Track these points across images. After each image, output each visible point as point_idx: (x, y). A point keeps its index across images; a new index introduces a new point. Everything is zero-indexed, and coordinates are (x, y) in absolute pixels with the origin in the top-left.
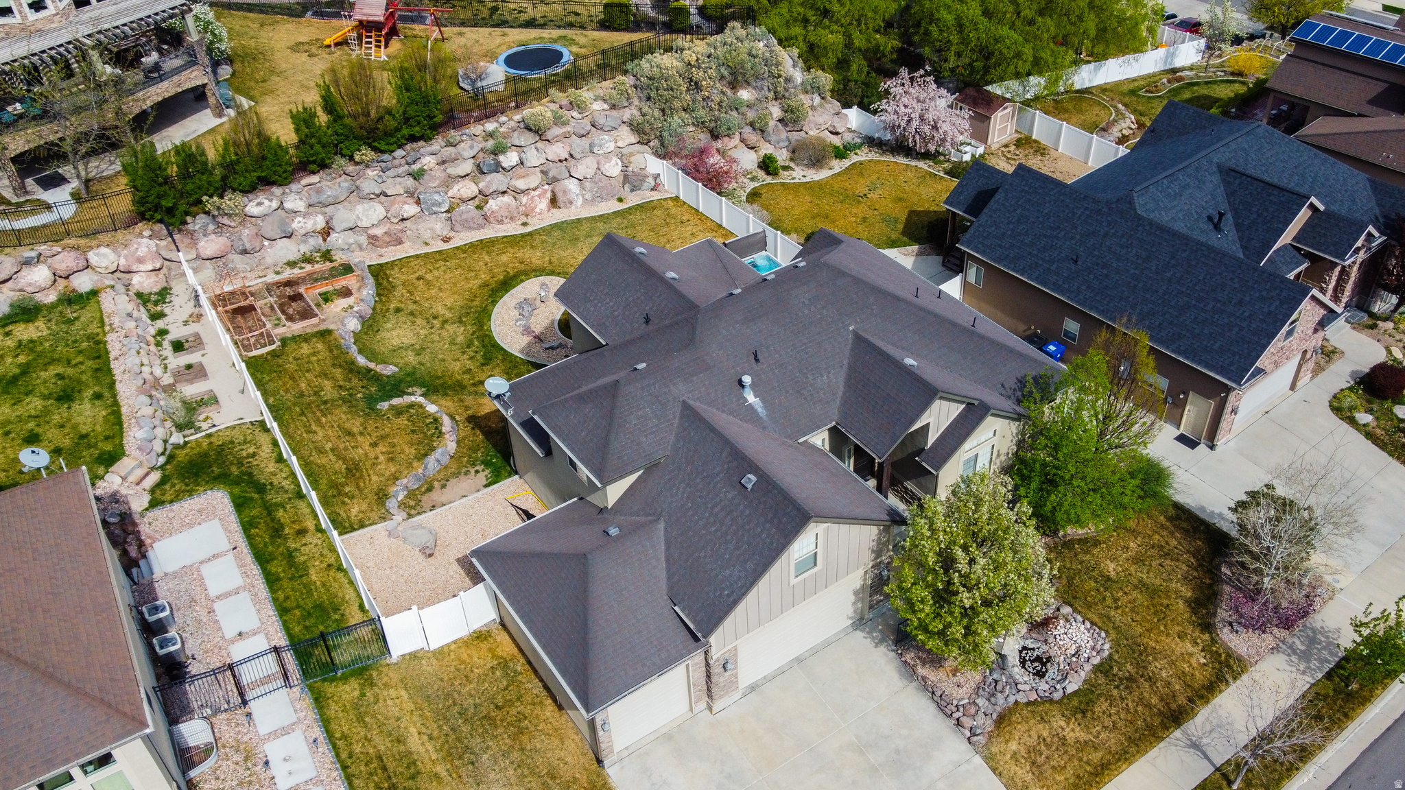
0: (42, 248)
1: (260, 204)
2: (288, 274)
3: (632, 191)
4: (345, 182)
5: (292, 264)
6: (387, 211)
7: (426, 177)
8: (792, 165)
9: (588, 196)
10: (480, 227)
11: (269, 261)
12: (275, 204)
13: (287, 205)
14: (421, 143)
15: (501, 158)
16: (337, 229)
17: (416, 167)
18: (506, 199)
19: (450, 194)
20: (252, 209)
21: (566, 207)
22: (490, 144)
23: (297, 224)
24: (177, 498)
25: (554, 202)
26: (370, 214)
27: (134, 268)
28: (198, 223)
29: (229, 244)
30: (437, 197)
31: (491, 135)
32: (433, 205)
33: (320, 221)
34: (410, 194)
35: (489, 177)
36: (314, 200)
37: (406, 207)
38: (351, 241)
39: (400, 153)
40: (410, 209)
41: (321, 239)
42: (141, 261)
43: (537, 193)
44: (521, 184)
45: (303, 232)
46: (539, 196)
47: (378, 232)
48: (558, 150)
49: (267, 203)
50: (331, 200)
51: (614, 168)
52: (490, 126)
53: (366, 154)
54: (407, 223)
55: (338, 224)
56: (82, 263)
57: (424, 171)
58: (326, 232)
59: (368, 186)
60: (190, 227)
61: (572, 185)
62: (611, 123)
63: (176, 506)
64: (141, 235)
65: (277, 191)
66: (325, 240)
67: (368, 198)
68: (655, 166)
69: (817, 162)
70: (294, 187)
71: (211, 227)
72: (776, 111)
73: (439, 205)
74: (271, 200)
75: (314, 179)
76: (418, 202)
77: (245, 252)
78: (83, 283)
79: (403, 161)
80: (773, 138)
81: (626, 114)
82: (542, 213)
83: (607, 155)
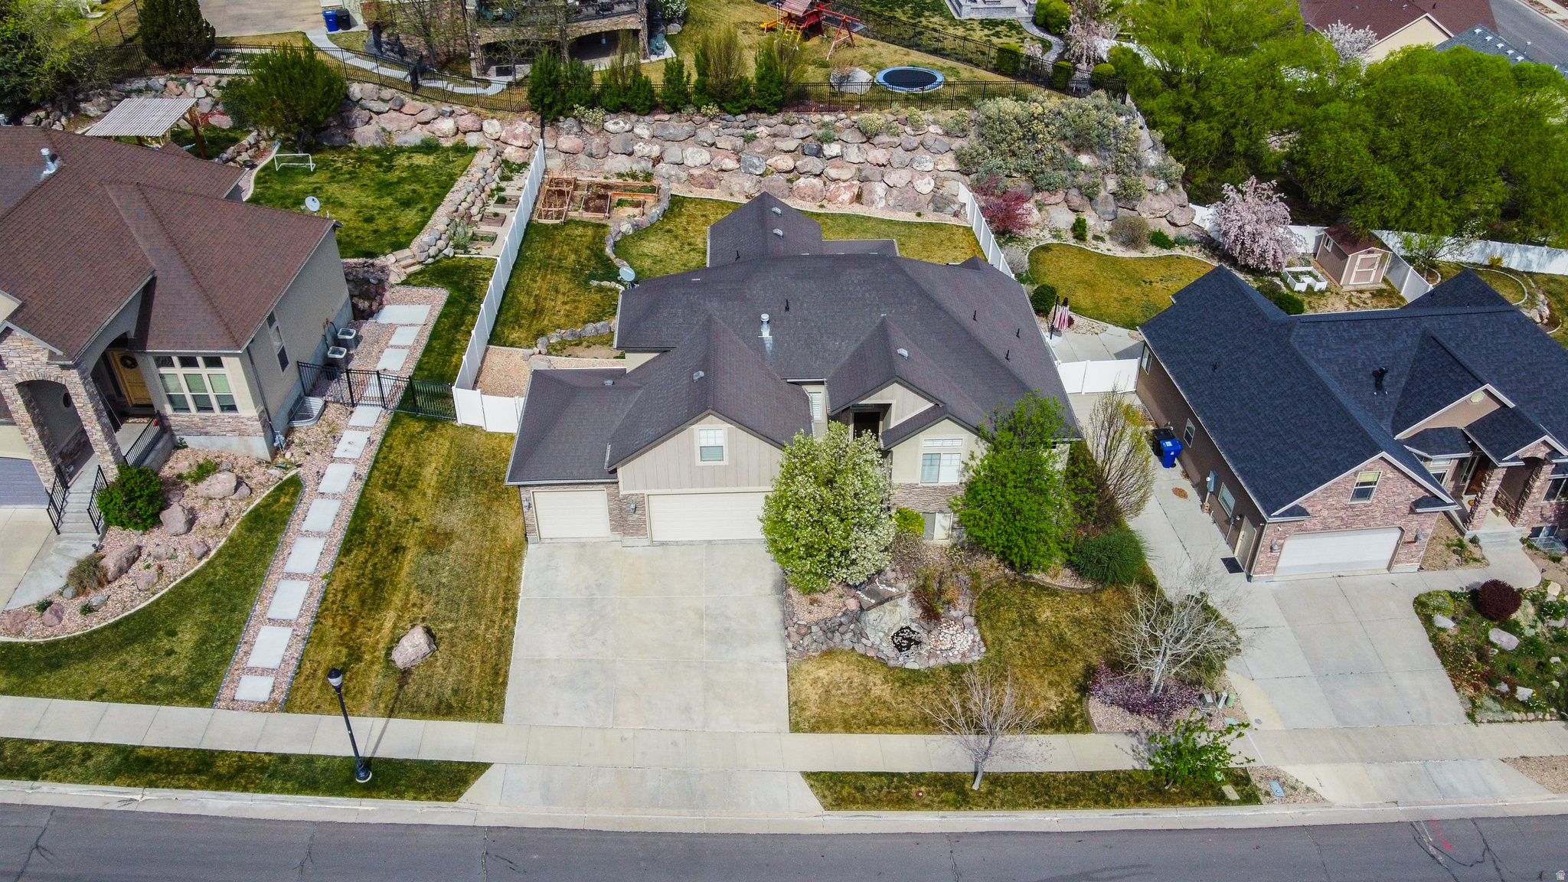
0: (456, 108)
1: (616, 123)
2: (614, 180)
3: (935, 211)
4: (687, 127)
5: (620, 175)
6: (712, 159)
7: (755, 142)
8: (1107, 238)
9: (891, 202)
12: (627, 127)
15: (825, 146)
16: (666, 160)
17: (750, 132)
18: (816, 181)
19: (768, 162)
20: (610, 126)
21: (867, 205)
22: (819, 133)
23: (639, 148)
24: (420, 285)
25: (858, 198)
26: (696, 157)
27: (509, 141)
28: (567, 123)
29: (582, 145)
30: (756, 161)
31: (824, 125)
32: (751, 166)
33: (655, 150)
34: (736, 152)
35: (807, 159)
36: (658, 133)
37: (727, 160)
38: (673, 173)
39: (743, 117)
40: (730, 163)
41: (651, 164)
42: (515, 137)
43: (844, 184)
44: (833, 173)
45: (640, 154)
46: (845, 188)
49: (622, 124)
50: (671, 137)
53: (713, 109)
54: (725, 175)
56: (477, 126)
57: (755, 137)
59: (704, 135)
60: (560, 124)
61: (879, 189)
63: (415, 289)
64: (525, 120)
65: (633, 117)
66: (654, 166)
67: (702, 144)
70: (647, 118)
71: (575, 129)
74: (626, 123)
75: (666, 117)
76: (739, 161)
77: (591, 155)
78: (472, 140)
79: (741, 125)
80: (1100, 208)
81: (957, 144)
82: (842, 203)
83: (923, 173)
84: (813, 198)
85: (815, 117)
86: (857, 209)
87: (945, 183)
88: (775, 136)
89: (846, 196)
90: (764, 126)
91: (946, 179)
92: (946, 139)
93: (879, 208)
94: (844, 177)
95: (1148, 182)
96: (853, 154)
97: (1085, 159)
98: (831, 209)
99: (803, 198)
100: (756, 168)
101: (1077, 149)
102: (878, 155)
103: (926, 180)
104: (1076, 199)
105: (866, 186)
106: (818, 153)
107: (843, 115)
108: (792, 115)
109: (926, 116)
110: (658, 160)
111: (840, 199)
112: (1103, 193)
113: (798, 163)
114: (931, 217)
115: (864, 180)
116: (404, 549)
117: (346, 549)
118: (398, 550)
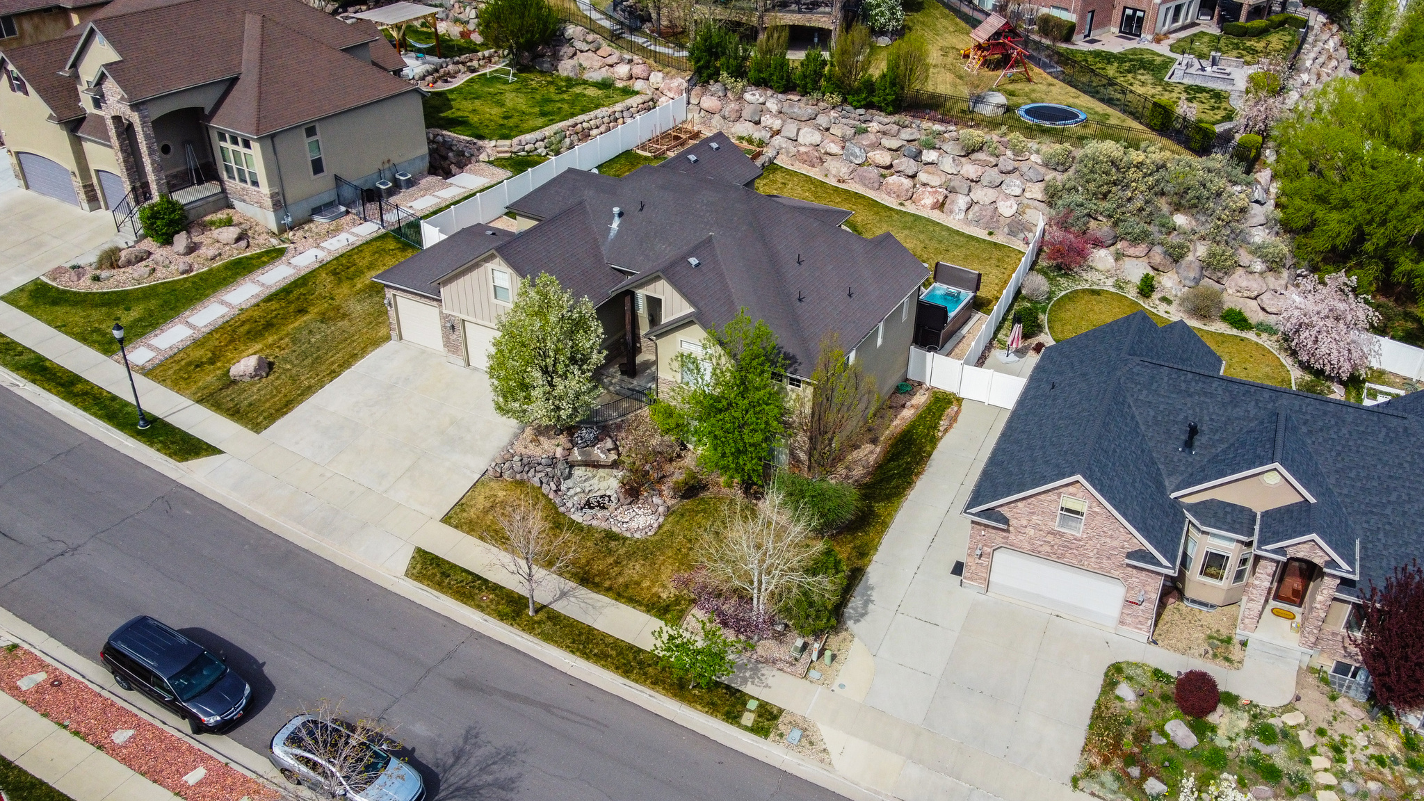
0: (635, 57)
1: (754, 95)
3: (1007, 233)
4: (810, 110)
5: (740, 138)
6: (821, 142)
7: (864, 135)
8: (1175, 301)
9: (969, 217)
10: (872, 188)
11: (733, 130)
12: (761, 100)
13: (768, 104)
14: (881, 113)
15: (926, 152)
16: (783, 135)
17: (864, 125)
18: (906, 181)
19: (870, 155)
20: (748, 96)
21: (947, 213)
22: (927, 139)
23: (767, 120)
24: (498, 166)
25: (941, 206)
26: (809, 136)
27: (665, 92)
28: (715, 87)
29: (720, 107)
30: (857, 150)
31: (933, 134)
32: (852, 154)
33: (777, 124)
34: (844, 139)
35: (904, 159)
36: (785, 110)
37: (832, 145)
38: (784, 146)
39: (862, 111)
40: (834, 148)
41: (769, 135)
43: (933, 191)
44: (925, 178)
45: (764, 125)
46: (933, 194)
47: (802, 150)
49: (758, 96)
50: (794, 116)
51: (1007, 209)
52: (939, 128)
53: (837, 99)
54: (829, 158)
55: (786, 132)
56: (645, 75)
57: (867, 131)
58: (775, 133)
59: (822, 120)
60: (708, 86)
62: (1033, 175)
63: (492, 168)
64: (682, 78)
65: (769, 92)
66: (772, 137)
67: (818, 128)
70: (780, 96)
71: (720, 94)
72: (1203, 251)
74: (761, 96)
75: (796, 98)
76: (843, 148)
77: (724, 118)
78: (638, 85)
79: (858, 118)
81: (1050, 175)
82: (924, 206)
83: (1008, 196)
84: (898, 196)
85: (926, 125)
86: (936, 216)
87: (1027, 211)
88: (884, 133)
89: (928, 200)
90: (878, 122)
91: (1028, 206)
92: (1043, 170)
93: (955, 219)
94: (933, 184)
95: (1244, 257)
96: (948, 165)
97: (1180, 220)
98: (910, 208)
99: (889, 194)
100: (856, 157)
101: (1178, 208)
102: (970, 170)
103: (1008, 203)
104: (1158, 255)
105: (951, 196)
106: (917, 156)
107: (952, 128)
108: (906, 119)
109: (1033, 144)
110: (778, 132)
111: (922, 202)
112: (1190, 257)
113: (896, 161)
114: (1000, 238)
115: (953, 190)
116: (307, 312)
117: (269, 299)
118: (302, 311)
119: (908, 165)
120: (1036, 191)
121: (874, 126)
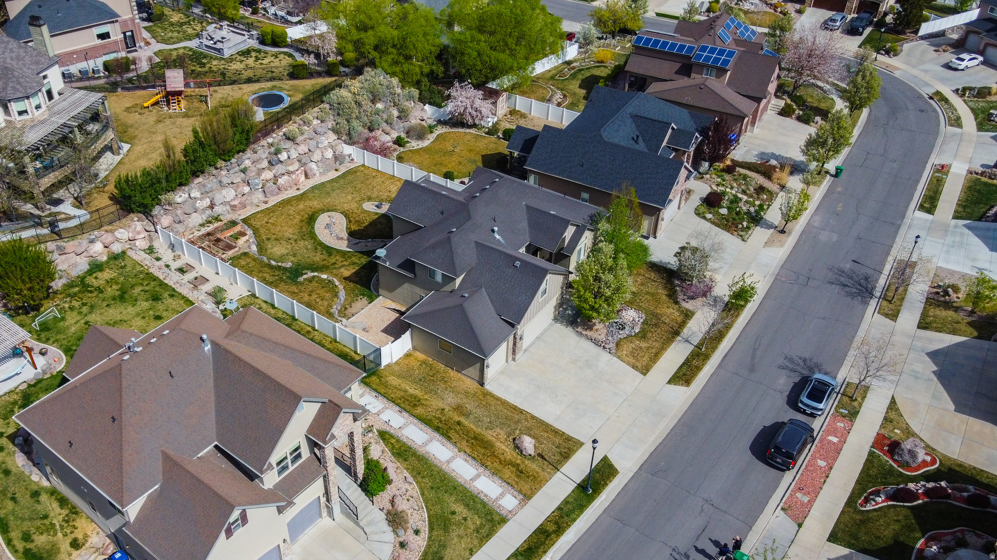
0: (96, 233)
1: (180, 196)
3: (340, 164)
4: (214, 179)
5: (202, 225)
6: (236, 191)
8: (409, 140)
9: (321, 170)
10: (278, 194)
11: (191, 225)
12: (187, 195)
13: (192, 195)
14: (241, 154)
15: (279, 156)
16: (217, 204)
17: (242, 167)
18: (286, 177)
19: (261, 178)
20: (178, 199)
21: (312, 177)
22: (273, 149)
23: (199, 205)
25: (307, 176)
26: (229, 194)
27: (136, 238)
28: (156, 210)
29: (172, 219)
30: (255, 181)
31: (272, 145)
32: (256, 185)
33: (208, 201)
34: (244, 181)
35: (276, 167)
36: (203, 191)
37: (245, 188)
38: (225, 210)
39: (234, 160)
41: (211, 210)
42: (139, 233)
43: (299, 172)
44: (291, 168)
45: (202, 208)
46: (300, 173)
47: (236, 203)
48: (303, 148)
49: (183, 195)
50: (210, 190)
51: (329, 154)
52: (270, 140)
53: (220, 163)
55: (217, 201)
56: (113, 238)
57: (247, 168)
58: (212, 206)
59: (224, 180)
60: (154, 212)
61: (313, 166)
62: (324, 130)
65: (186, 188)
67: (226, 185)
68: (348, 150)
69: (421, 136)
70: (193, 185)
71: (163, 211)
72: (395, 113)
73: (258, 185)
74: (185, 194)
75: (200, 180)
76: (248, 185)
77: (180, 222)
78: (118, 248)
79: (236, 165)
80: (396, 127)
81: (329, 125)
83: (325, 148)
84: (291, 188)
87: (336, 148)
88: (254, 162)
89: (303, 178)
90: (247, 159)
93: (318, 177)
94: (296, 169)
95: (406, 104)
96: (293, 154)
97: (380, 106)
98: (301, 189)
99: (286, 190)
101: (375, 102)
103: (328, 151)
105: (307, 168)
106: (279, 161)
107: (274, 135)
108: (253, 147)
109: (308, 116)
111: (301, 182)
112: (394, 119)
113: (273, 172)
114: (342, 170)
115: (305, 164)
119: (279, 169)
120: (332, 137)
121: (247, 163)
